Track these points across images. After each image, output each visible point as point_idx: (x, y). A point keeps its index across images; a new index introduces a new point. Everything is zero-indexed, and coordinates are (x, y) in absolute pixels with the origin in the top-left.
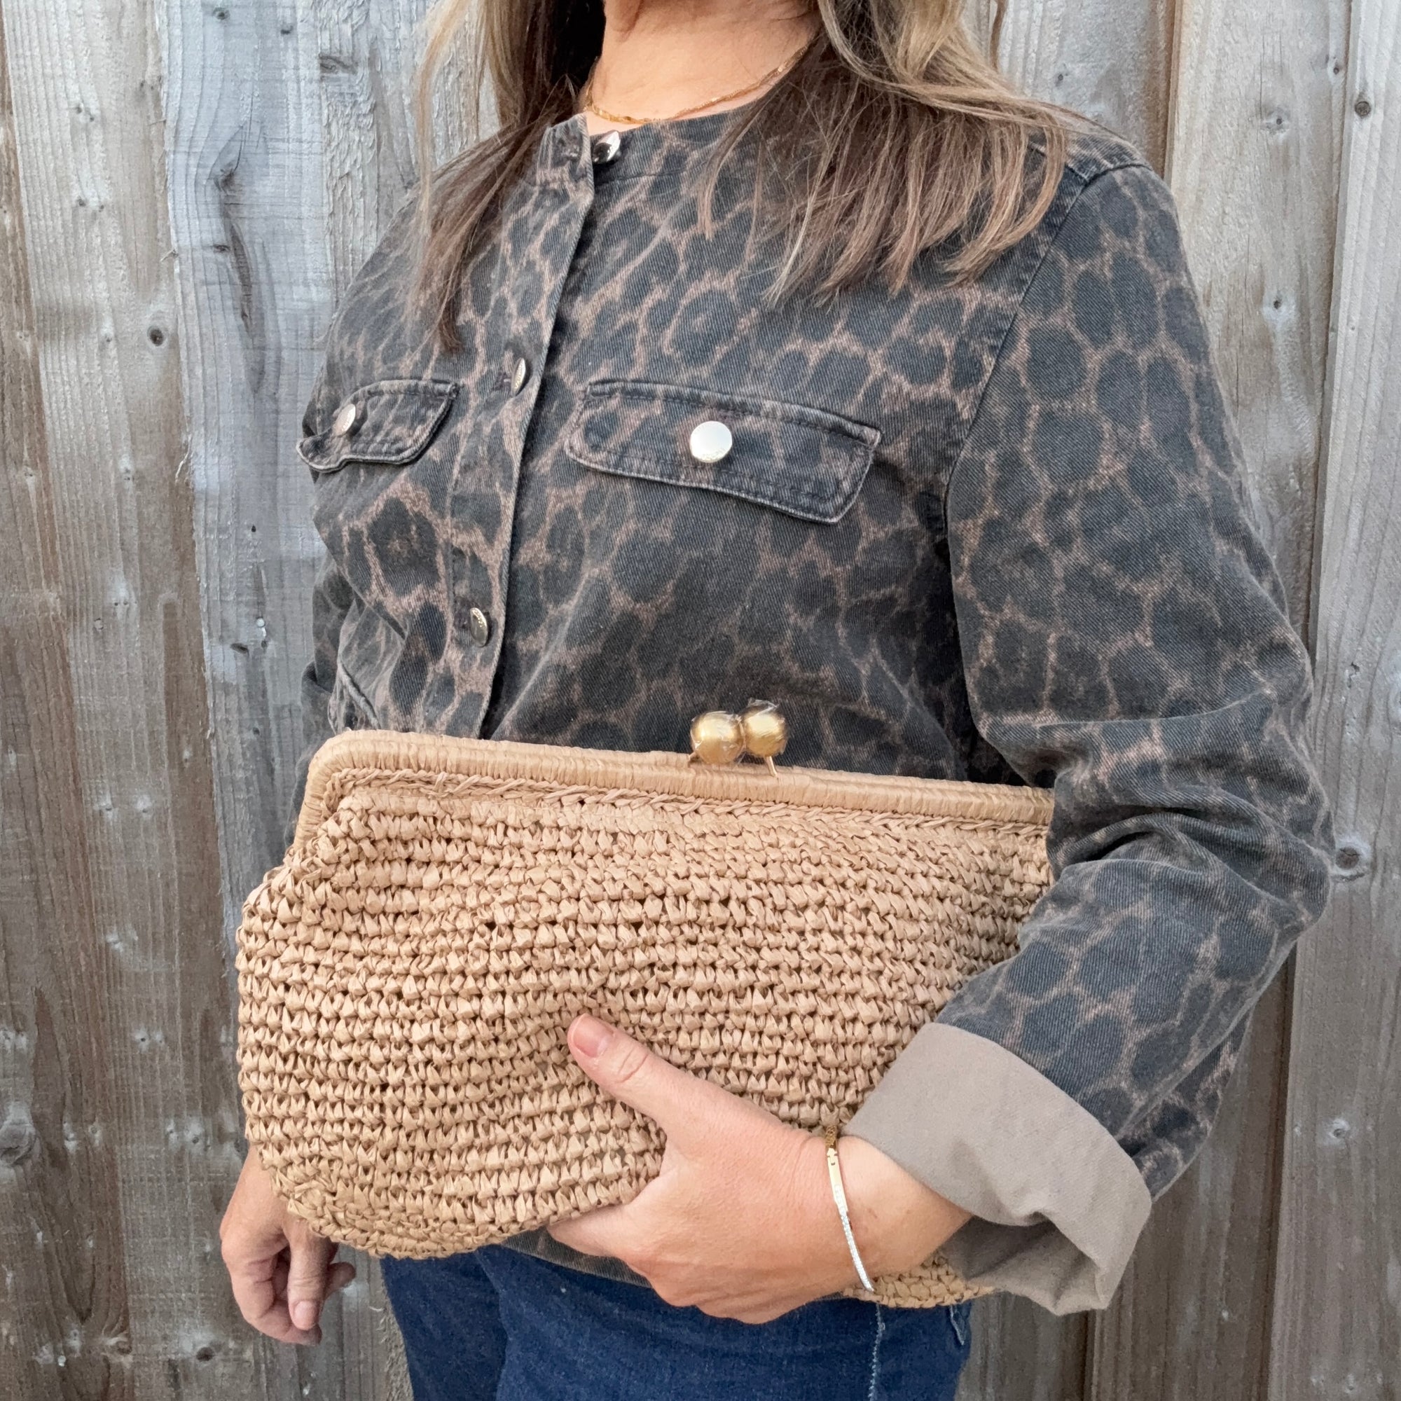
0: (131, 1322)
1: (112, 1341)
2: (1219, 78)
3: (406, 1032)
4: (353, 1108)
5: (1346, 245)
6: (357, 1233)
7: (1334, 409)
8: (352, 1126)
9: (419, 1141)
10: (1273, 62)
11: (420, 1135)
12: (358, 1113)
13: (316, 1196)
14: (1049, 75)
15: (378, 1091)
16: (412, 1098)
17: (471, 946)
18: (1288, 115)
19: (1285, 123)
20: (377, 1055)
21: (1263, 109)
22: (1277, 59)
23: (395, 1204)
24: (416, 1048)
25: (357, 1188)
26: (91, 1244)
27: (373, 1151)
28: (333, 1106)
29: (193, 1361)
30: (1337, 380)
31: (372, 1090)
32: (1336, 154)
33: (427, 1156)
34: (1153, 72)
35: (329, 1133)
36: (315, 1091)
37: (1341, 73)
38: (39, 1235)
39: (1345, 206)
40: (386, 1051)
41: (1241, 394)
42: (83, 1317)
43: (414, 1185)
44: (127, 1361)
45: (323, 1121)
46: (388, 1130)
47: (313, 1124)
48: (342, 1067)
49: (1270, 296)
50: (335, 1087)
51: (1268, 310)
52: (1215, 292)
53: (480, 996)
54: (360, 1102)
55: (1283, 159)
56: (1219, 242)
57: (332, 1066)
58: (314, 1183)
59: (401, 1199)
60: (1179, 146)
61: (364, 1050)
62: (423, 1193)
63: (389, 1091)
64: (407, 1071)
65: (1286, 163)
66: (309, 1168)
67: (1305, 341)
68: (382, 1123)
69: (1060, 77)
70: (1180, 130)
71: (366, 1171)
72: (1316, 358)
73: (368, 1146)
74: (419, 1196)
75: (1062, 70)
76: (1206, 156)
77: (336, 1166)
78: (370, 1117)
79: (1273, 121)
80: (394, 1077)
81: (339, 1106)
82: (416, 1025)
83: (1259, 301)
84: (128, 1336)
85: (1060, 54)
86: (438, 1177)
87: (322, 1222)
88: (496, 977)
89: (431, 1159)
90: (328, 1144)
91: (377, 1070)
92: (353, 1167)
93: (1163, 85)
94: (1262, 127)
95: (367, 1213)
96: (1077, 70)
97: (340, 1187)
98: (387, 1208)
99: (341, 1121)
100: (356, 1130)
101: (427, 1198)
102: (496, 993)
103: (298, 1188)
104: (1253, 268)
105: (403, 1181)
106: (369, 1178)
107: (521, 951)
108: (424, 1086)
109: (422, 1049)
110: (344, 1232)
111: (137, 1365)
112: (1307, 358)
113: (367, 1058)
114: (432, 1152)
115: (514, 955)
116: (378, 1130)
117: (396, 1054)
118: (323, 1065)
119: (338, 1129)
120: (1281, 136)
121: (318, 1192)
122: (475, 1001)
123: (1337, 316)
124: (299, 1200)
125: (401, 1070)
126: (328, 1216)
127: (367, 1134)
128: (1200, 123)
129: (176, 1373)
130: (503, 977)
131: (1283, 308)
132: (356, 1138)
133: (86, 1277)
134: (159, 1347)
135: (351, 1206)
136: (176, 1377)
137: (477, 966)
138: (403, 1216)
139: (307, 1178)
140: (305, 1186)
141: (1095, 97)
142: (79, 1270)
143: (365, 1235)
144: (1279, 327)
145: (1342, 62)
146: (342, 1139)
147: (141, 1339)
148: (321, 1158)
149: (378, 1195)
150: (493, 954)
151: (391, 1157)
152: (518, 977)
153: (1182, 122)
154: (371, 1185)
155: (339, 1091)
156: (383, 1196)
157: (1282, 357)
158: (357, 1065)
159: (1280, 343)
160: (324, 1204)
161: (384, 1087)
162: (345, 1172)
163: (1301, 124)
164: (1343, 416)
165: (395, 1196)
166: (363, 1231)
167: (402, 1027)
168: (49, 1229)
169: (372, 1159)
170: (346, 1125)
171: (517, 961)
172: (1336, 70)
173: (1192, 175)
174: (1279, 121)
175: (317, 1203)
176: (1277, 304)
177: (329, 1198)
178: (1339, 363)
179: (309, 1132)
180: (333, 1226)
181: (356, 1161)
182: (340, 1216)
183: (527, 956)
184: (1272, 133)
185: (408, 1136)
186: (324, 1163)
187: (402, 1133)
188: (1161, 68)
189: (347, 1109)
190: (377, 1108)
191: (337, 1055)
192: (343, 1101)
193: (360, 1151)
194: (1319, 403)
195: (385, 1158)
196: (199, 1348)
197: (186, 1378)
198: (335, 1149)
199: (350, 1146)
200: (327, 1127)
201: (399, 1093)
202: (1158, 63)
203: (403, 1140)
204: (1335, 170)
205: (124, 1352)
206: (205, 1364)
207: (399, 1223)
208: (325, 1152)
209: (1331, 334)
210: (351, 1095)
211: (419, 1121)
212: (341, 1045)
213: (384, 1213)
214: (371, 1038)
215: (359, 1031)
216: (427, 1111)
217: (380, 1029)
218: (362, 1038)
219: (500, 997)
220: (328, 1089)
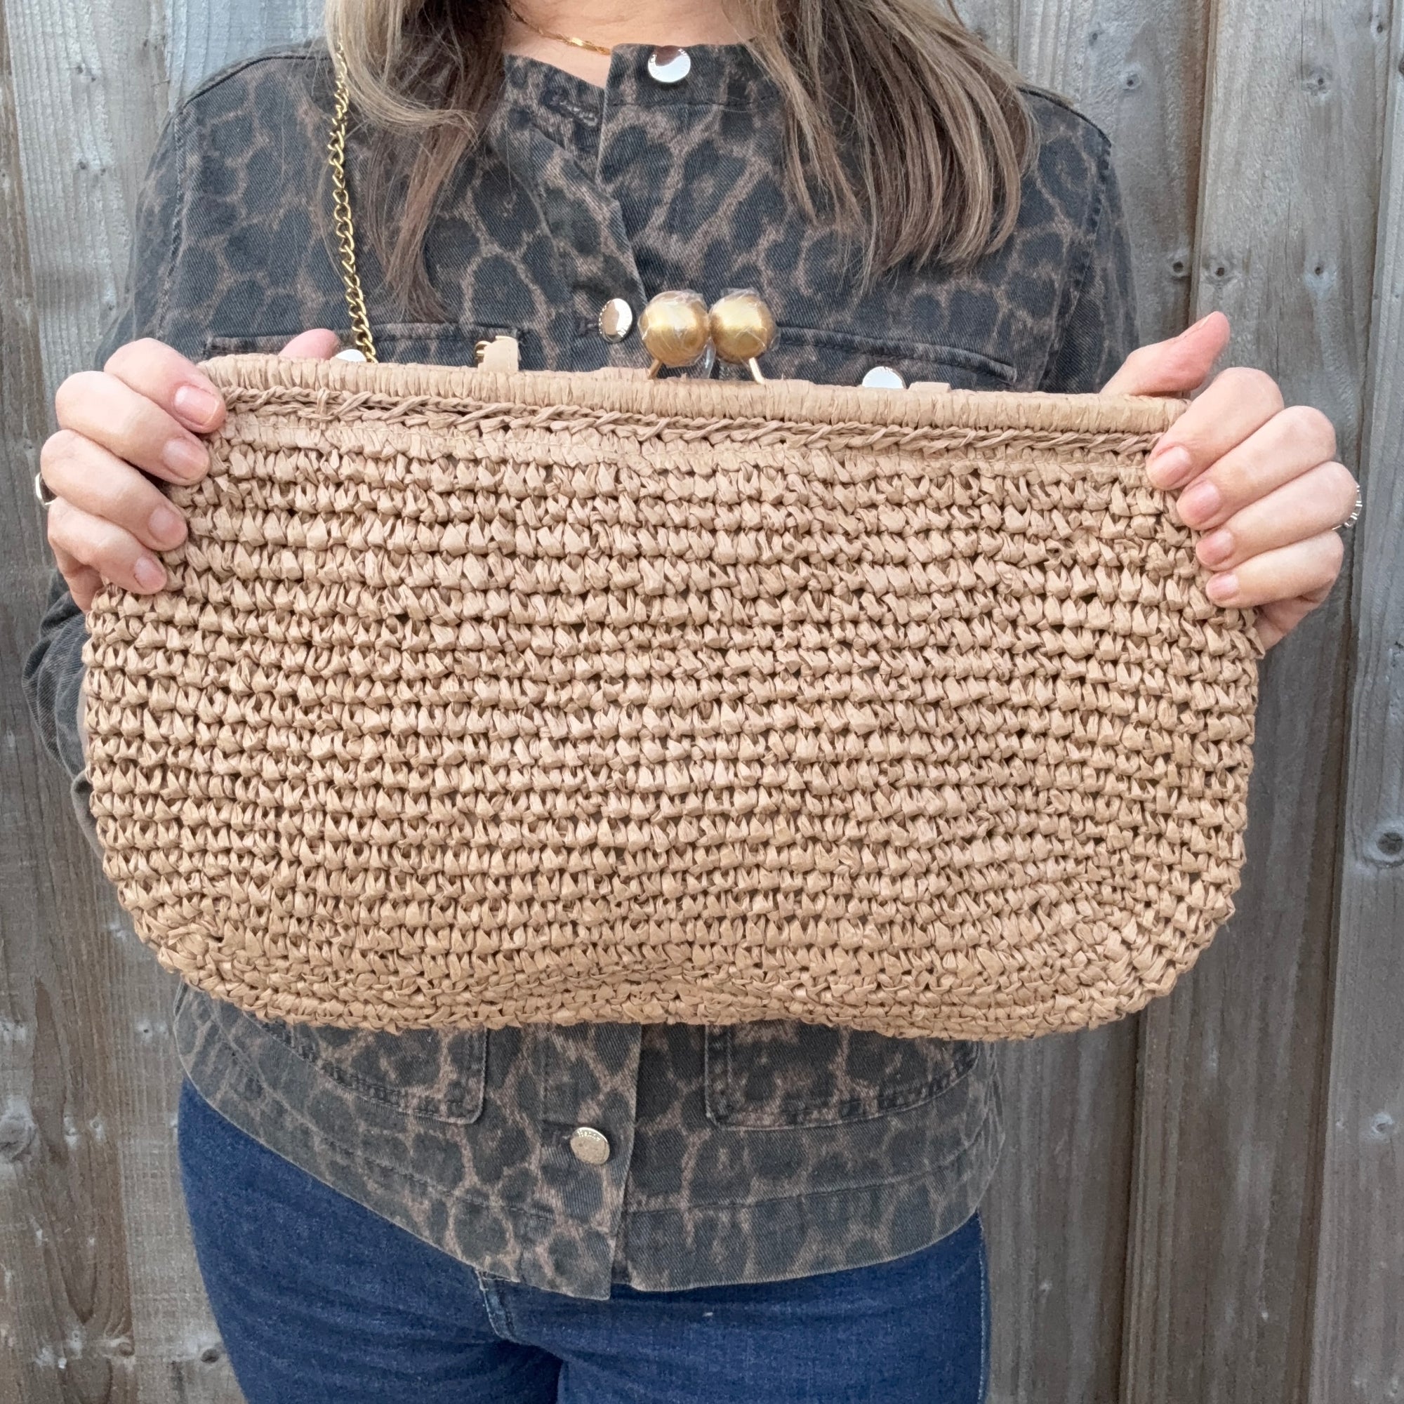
3: (304, 744)
4: (241, 835)
6: (244, 990)
8: (240, 857)
9: (320, 883)
11: (321, 875)
12: (248, 842)
13: (196, 943)
15: (272, 815)
16: (311, 828)
17: (379, 644)
20: (270, 769)
23: (294, 953)
24: (316, 765)
25: (249, 934)
27: (267, 888)
28: (216, 833)
31: (265, 814)
33: (331, 903)
35: (212, 864)
36: (191, 814)
40: (282, 766)
43: (316, 934)
45: (204, 852)
46: (284, 864)
47: (191, 855)
48: (227, 782)
50: (218, 810)
53: (390, 706)
54: (250, 828)
57: (215, 781)
58: (193, 926)
59: (303, 949)
61: (256, 763)
62: (330, 944)
63: (285, 816)
64: (306, 793)
66: (187, 909)
68: (277, 855)
71: (260, 912)
73: (261, 882)
74: (325, 948)
77: (222, 905)
78: (263, 846)
80: (290, 798)
81: (223, 832)
82: (316, 737)
86: (346, 928)
87: (202, 973)
88: (410, 685)
89: (336, 906)
90: (212, 879)
91: (272, 790)
92: (244, 907)
95: (260, 963)
97: (227, 931)
98: (285, 957)
99: (227, 851)
100: (246, 862)
101: (335, 948)
102: (409, 703)
103: (171, 933)
105: (304, 928)
106: (263, 920)
107: (441, 653)
108: (325, 814)
109: (323, 766)
110: (229, 987)
113: (258, 774)
114: (337, 899)
115: (432, 659)
116: (273, 864)
117: (293, 770)
118: (203, 780)
119: (223, 860)
121: (199, 938)
122: (385, 712)
124: (174, 948)
125: (299, 792)
126: (211, 966)
127: (258, 868)
130: (418, 685)
132: (246, 873)
135: (241, 953)
137: (387, 670)
138: (306, 968)
139: (185, 921)
140: (182, 930)
143: (254, 992)
146: (229, 873)
148: (203, 896)
149: (275, 942)
150: (406, 655)
151: (289, 897)
152: (436, 687)
154: (266, 930)
155: (224, 815)
156: (280, 944)
158: (247, 783)
160: (207, 951)
161: (279, 810)
162: (234, 912)
165: (295, 945)
166: (252, 987)
167: (301, 739)
169: (266, 898)
170: (234, 856)
171: (435, 665)
175: (197, 950)
177: (213, 945)
179: (185, 865)
180: (215, 979)
181: (247, 900)
182: (227, 966)
183: (448, 660)
185: (307, 875)
186: (207, 902)
187: (301, 871)
189: (234, 835)
190: (271, 836)
191: (221, 766)
192: (229, 826)
193: (252, 888)
195: (282, 899)
198: (221, 886)
199: (240, 882)
200: (210, 858)
201: (297, 819)
203: (301, 879)
207: (301, 978)
208: (209, 889)
210: (238, 818)
211: (319, 858)
212: (226, 756)
213: (281, 964)
214: (264, 750)
215: (249, 740)
216: (329, 847)
217: (274, 740)
218: (253, 749)
219: (413, 709)
220: (209, 811)
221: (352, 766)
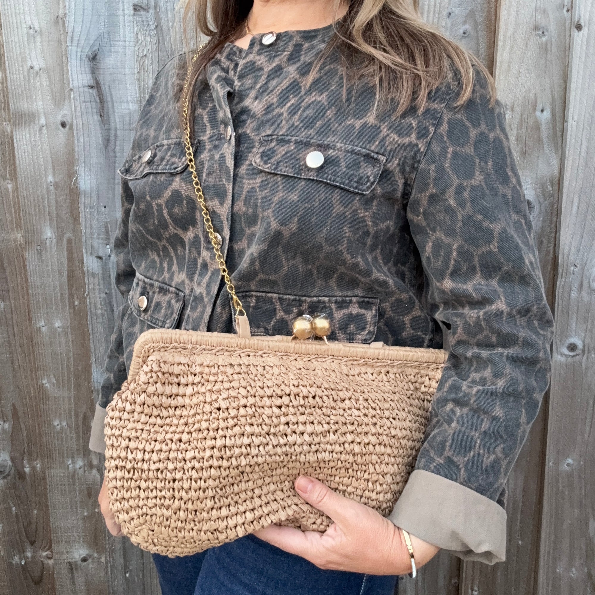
0: (53, 545)
1: (45, 554)
2: (518, 15)
3: (184, 455)
4: (161, 491)
5: (572, 85)
6: (163, 548)
7: (567, 156)
8: (160, 499)
9: (190, 506)
10: (540, 7)
11: (190, 502)
12: (163, 493)
13: (145, 533)
14: (445, 13)
15: (171, 482)
16: (186, 485)
17: (211, 418)
18: (547, 31)
19: (546, 33)
20: (171, 466)
21: (536, 28)
22: (542, 6)
23: (180, 535)
24: (188, 462)
25: (163, 528)
26: (35, 512)
27: (170, 510)
28: (152, 491)
29: (79, 562)
30: (568, 143)
31: (169, 482)
32: (568, 46)
33: (193, 513)
34: (489, 12)
35: (150, 503)
36: (143, 484)
37: (570, 12)
38: (14, 508)
39: (571, 68)
40: (175, 464)
41: (527, 149)
42: (32, 543)
43: (188, 526)
44: (51, 562)
45: (148, 498)
46: (176, 500)
47: (143, 499)
48: (155, 472)
49: (539, 108)
50: (152, 482)
51: (538, 113)
52: (516, 105)
53: (215, 439)
54: (164, 488)
55: (545, 49)
56: (518, 84)
57: (151, 473)
58: (144, 526)
59: (183, 533)
60: (500, 43)
61: (165, 464)
62: (193, 530)
63: (177, 482)
64: (184, 473)
65: (546, 50)
66: (142, 520)
67: (554, 127)
68: (174, 497)
69: (450, 14)
70: (501, 36)
71: (167, 520)
72: (559, 134)
73: (168, 508)
74: (191, 531)
75: (450, 11)
76: (512, 47)
77: (154, 518)
78: (169, 494)
79: (540, 32)
80: (178, 476)
81: (154, 490)
82: (188, 452)
83: (535, 109)
84: (52, 552)
85: (449, 4)
86: (199, 522)
87: (148, 544)
88: (222, 430)
89: (196, 514)
90: (150, 508)
91: (171, 473)
92: (162, 518)
93: (493, 17)
94: (536, 35)
95: (168, 539)
96: (457, 11)
97: (156, 527)
98: (176, 537)
99: (156, 497)
100: (162, 501)
101: (194, 531)
102: (222, 437)
103: (136, 529)
104: (532, 95)
105: (183, 524)
106: (168, 523)
107: (233, 418)
108: (191, 479)
109: (190, 462)
110: (157, 548)
111: (55, 564)
112: (555, 134)
113: (166, 468)
114: (196, 511)
115: (230, 420)
116: (172, 500)
117: (179, 465)
118: (147, 472)
119: (154, 501)
120: (544, 39)
121: (146, 530)
122: (213, 441)
123: (568, 116)
124: (137, 535)
125: (182, 472)
126: (150, 541)
127: (167, 502)
128: (509, 33)
129: (72, 567)
130: (225, 430)
131: (545, 112)
132: (162, 505)
133: (33, 526)
134: (65, 556)
135: (161, 536)
136: (72, 569)
137: (214, 426)
138: (184, 540)
139: (141, 525)
140: (140, 528)
141: (465, 22)
142: (30, 523)
143: (167, 549)
144: (543, 121)
145: (570, 8)
146: (156, 505)
147: (57, 553)
148: (147, 515)
149: (173, 531)
150: (221, 420)
151: (178, 512)
152: (232, 430)
153: (502, 33)
154: (169, 526)
155: (154, 484)
156: (175, 531)
157: (545, 133)
158: (162, 472)
159: (543, 128)
160: (149, 535)
161: (174, 481)
162: (158, 521)
163: (553, 34)
164: (571, 159)
165: (180, 532)
166: (166, 547)
167: (182, 453)
168: (17, 506)
169: (170, 514)
170: (158, 499)
171: (231, 422)
172: (568, 11)
173: (506, 56)
174: (543, 32)
175: (145, 535)
176: (542, 111)
177: (151, 533)
178: (569, 136)
179: (141, 503)
180: (152, 545)
181: (163, 515)
182: (156, 541)
183: (235, 420)
184: (540, 38)
185: (185, 503)
186: (149, 517)
187: (183, 502)
188: (493, 10)
189: (158, 491)
190: (171, 490)
191: (153, 467)
192: (156, 488)
193: (165, 510)
194: (560, 153)
195: (175, 514)
196: (82, 556)
197: (76, 569)
198: (154, 510)
199: (160, 508)
200: (150, 500)
201: (181, 483)
202: (491, 8)
203: (183, 505)
204: (567, 54)
205: (50, 558)
206: (85, 564)
207: (182, 543)
208: (149, 512)
209: (565, 124)
210: (160, 485)
211: (190, 496)
212: (154, 463)
213: (175, 539)
214: (168, 459)
215: (163, 456)
216: (193, 491)
217: (172, 455)
218: (164, 459)
219: (224, 438)
220: (149, 483)
221: (201, 461)
